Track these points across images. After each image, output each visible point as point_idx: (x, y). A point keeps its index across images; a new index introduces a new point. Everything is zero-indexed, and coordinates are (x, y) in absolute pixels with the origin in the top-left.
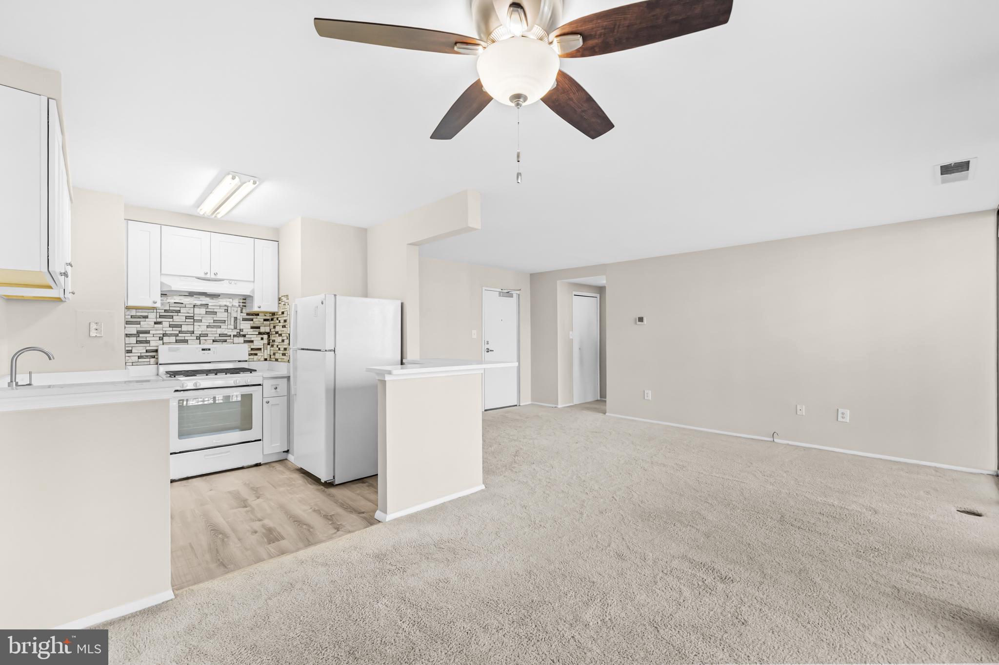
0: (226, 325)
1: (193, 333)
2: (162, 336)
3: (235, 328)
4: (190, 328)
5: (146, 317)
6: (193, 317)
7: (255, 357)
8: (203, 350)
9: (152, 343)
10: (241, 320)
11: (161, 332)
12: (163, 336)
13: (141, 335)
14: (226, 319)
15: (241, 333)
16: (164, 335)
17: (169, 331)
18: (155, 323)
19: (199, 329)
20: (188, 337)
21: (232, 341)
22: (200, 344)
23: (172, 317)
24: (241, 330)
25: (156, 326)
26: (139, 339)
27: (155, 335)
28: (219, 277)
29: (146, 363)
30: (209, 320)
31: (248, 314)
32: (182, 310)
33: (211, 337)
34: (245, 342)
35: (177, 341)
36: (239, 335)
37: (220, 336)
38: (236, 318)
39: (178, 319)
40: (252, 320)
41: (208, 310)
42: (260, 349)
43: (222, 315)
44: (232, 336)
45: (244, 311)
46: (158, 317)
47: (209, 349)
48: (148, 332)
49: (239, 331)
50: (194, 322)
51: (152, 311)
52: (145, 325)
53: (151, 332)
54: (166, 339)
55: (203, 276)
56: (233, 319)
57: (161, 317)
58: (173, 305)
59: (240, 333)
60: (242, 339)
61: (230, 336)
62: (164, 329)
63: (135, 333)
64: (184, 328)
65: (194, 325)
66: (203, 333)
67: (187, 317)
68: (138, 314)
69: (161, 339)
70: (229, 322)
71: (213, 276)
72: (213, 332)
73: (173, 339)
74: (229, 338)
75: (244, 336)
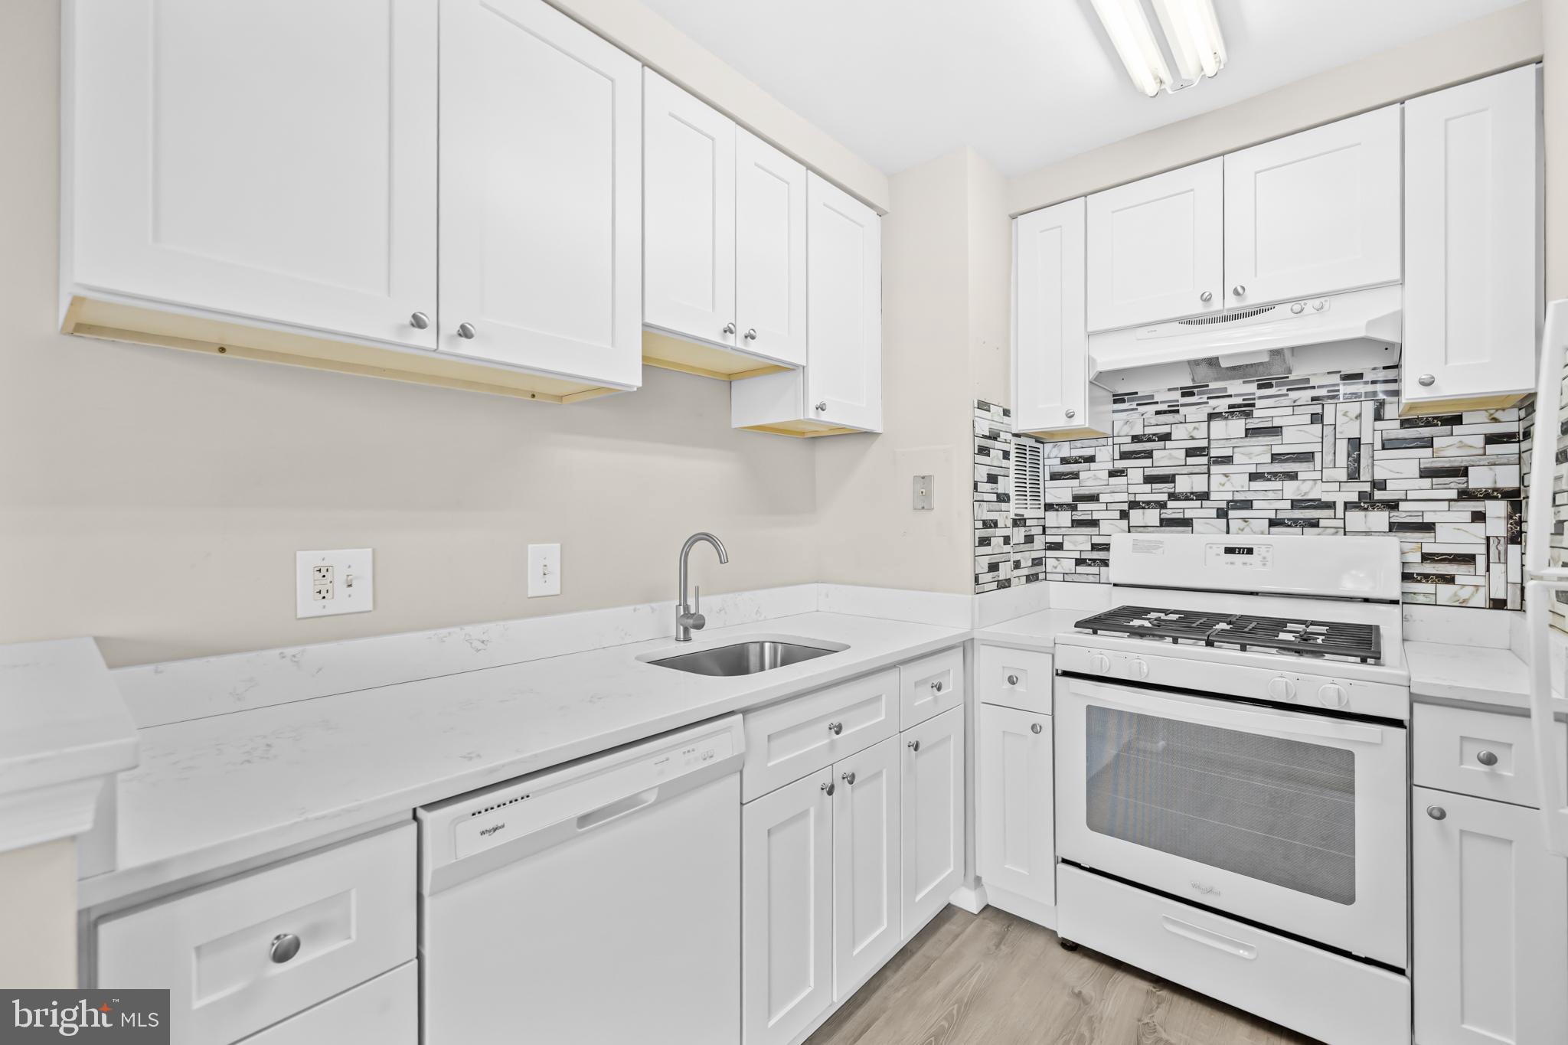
0: (1318, 467)
1: (1208, 499)
2: (1125, 507)
3: (1354, 475)
4: (1199, 484)
5: (1091, 459)
6: (1208, 448)
7: (1445, 591)
8: (1229, 551)
9: (1104, 527)
10: (1378, 445)
11: (1124, 497)
12: (1130, 508)
13: (1081, 506)
14: (1317, 448)
15: (1379, 495)
16: (1134, 505)
17: (1145, 492)
18: (1113, 474)
19: (1226, 484)
20: (1190, 509)
21: (1340, 523)
22: (1228, 532)
23: (1149, 454)
24: (1379, 485)
25: (1113, 480)
26: (1079, 516)
27: (1110, 506)
28: (1253, 299)
29: (1091, 578)
30: (1257, 454)
31: (1405, 423)
32: (1178, 432)
33: (1264, 510)
34: (1395, 527)
35: (1165, 523)
36: (1366, 502)
37: (1293, 507)
38: (1355, 444)
39: (1166, 458)
40: (1429, 443)
41: (1253, 424)
42: (1469, 559)
43: (1298, 436)
44: (1340, 507)
45: (1390, 411)
46: (1117, 456)
47: (1250, 551)
48: (1094, 498)
49: (1367, 488)
50: (1209, 465)
51: (1102, 441)
52: (1092, 478)
53: (1102, 498)
54: (1136, 515)
55: (1198, 309)
56: (1342, 447)
57: (1125, 456)
58: (1153, 422)
59: (1371, 495)
60: (1380, 519)
61: (1331, 505)
62: (1132, 489)
63: (1069, 500)
64: (1183, 485)
65: (1209, 473)
66: (1239, 497)
67: (1191, 452)
68: (1076, 453)
69: (1124, 515)
70: (1328, 458)
71: (1232, 303)
72: (1271, 495)
73: (1152, 516)
74: (1329, 513)
75: (1392, 505)
